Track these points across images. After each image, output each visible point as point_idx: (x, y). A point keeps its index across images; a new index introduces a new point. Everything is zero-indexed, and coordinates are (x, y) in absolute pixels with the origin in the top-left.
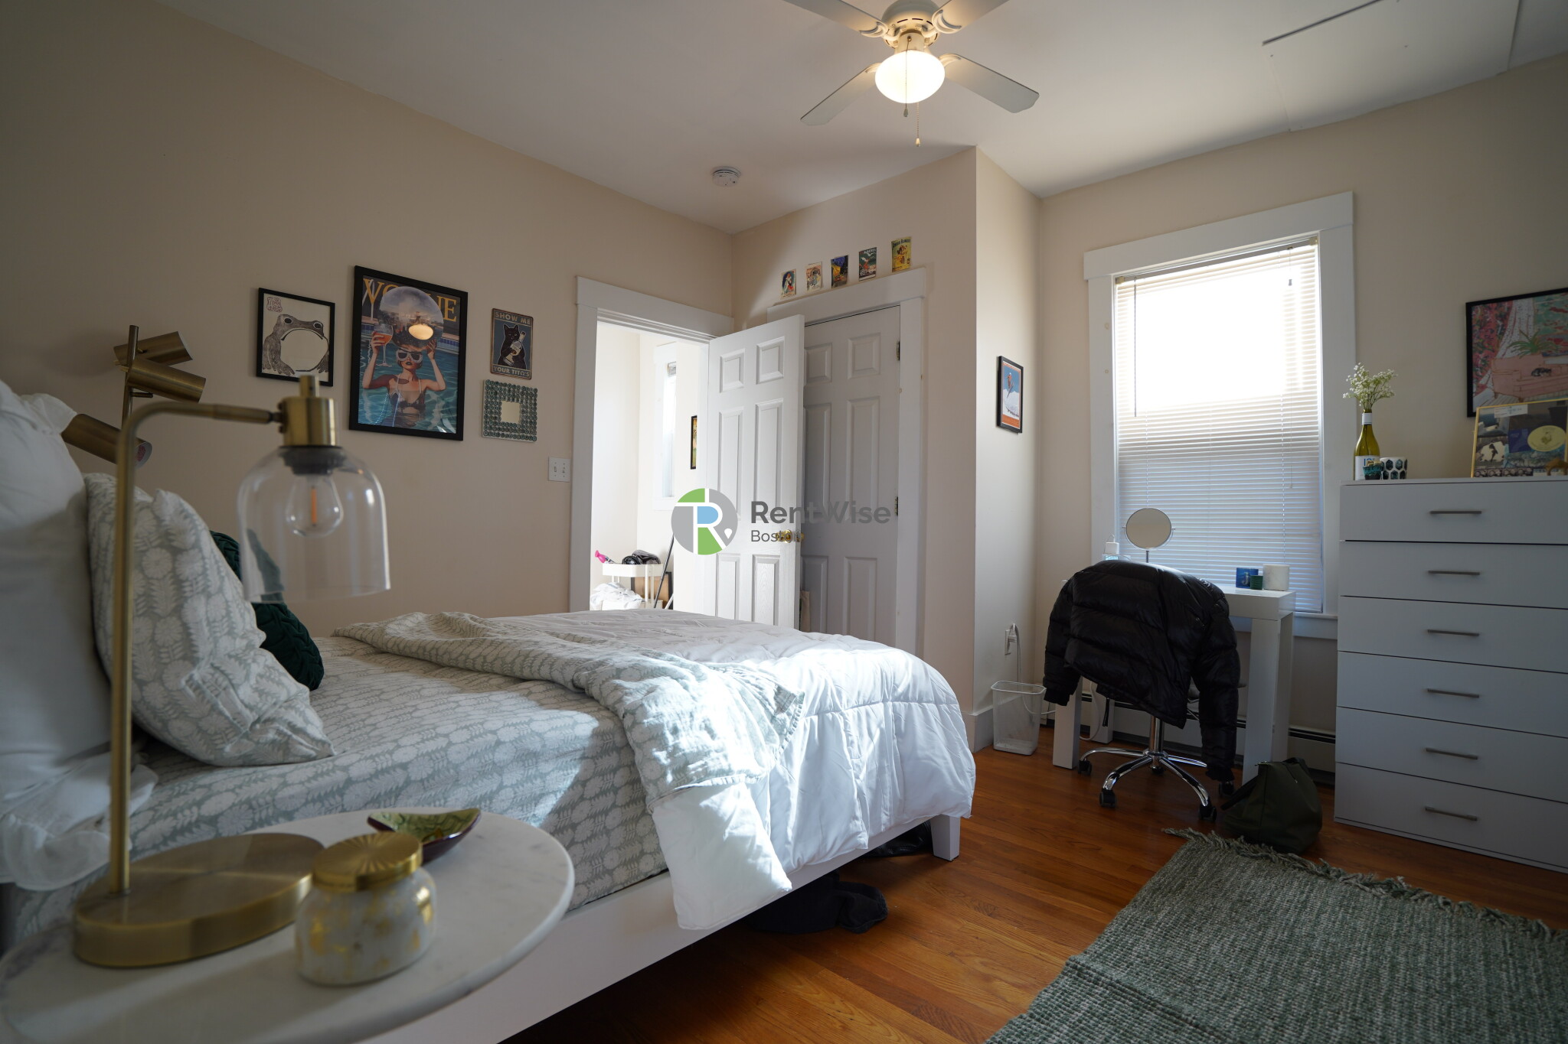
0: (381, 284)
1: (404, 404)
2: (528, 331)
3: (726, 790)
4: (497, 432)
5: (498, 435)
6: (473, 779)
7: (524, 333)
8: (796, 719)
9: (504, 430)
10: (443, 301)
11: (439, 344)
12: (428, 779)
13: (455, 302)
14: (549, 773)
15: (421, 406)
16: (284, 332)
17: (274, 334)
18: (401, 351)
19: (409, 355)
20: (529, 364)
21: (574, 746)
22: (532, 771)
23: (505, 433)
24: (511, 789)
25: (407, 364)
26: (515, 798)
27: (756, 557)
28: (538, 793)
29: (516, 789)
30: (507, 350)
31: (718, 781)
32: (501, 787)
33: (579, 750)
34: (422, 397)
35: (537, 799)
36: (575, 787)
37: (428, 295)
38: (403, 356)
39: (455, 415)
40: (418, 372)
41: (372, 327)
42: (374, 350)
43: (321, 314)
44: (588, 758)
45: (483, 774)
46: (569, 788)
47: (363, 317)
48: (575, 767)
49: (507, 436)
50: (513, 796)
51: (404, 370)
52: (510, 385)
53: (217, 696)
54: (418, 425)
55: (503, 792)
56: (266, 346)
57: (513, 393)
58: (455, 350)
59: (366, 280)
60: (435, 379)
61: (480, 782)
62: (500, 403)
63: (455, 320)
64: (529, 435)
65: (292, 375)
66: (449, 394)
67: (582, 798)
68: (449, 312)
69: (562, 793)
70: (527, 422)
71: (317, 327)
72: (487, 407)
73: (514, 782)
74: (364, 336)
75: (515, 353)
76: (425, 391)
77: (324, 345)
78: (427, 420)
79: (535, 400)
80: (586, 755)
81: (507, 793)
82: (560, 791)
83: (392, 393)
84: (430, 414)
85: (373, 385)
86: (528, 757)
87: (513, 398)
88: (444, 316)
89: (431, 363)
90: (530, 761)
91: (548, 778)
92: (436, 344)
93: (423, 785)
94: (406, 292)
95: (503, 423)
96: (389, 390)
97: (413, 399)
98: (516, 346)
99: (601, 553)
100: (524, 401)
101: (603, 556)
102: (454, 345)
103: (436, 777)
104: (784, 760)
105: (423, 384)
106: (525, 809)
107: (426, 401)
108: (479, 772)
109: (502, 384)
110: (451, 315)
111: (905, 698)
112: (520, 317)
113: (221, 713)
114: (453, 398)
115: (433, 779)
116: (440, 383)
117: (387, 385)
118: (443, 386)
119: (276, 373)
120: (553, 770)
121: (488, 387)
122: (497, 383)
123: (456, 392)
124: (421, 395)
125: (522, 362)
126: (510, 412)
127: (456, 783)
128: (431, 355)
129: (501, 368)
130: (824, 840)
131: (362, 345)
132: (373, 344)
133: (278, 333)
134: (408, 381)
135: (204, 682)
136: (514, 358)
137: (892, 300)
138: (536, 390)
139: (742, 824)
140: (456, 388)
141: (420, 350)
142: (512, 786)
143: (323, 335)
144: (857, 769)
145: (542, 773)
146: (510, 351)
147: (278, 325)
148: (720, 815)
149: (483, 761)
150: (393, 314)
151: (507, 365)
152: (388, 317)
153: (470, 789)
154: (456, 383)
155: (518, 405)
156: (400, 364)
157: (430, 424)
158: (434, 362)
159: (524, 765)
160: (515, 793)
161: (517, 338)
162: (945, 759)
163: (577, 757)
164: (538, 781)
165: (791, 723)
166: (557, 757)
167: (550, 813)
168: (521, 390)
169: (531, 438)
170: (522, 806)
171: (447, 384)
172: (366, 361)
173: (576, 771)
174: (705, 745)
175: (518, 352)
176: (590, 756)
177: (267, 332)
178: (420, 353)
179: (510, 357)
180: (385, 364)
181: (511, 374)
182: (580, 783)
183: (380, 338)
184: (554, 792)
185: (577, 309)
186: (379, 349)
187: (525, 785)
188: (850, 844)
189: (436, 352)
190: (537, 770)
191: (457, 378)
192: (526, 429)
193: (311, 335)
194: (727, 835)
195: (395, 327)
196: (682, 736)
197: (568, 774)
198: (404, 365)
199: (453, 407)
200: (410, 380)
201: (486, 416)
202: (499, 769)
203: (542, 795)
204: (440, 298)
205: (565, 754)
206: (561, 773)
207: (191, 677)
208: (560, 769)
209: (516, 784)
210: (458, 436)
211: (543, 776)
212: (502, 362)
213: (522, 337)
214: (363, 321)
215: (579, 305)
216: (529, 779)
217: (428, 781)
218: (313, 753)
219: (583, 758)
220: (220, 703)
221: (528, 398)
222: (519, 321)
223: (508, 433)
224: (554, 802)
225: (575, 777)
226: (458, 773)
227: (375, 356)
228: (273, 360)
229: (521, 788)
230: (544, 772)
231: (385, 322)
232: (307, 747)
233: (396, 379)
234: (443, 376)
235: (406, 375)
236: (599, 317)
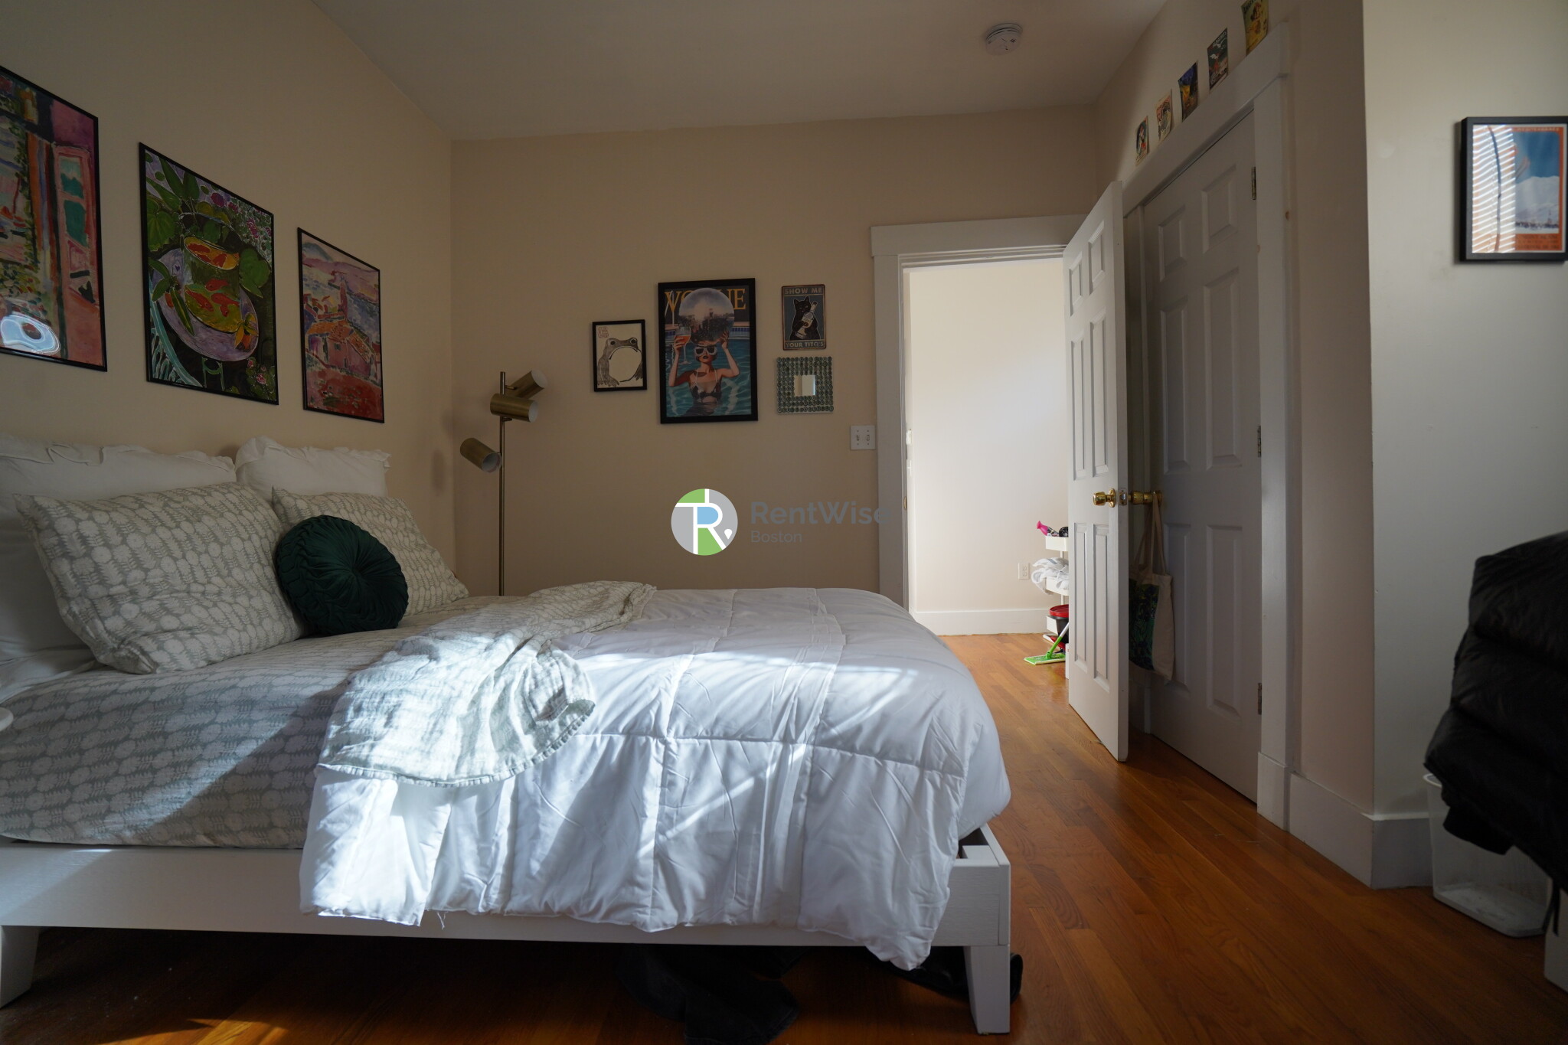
0: (679, 293)
1: (704, 395)
2: (820, 301)
4: (791, 407)
5: (793, 410)
6: (195, 711)
7: (815, 303)
8: (570, 733)
9: (798, 404)
10: (733, 293)
11: (731, 333)
12: (159, 702)
13: (744, 290)
14: (257, 721)
15: (719, 394)
16: (610, 352)
17: (604, 356)
18: (698, 348)
19: (705, 349)
20: (822, 333)
21: (289, 702)
22: (244, 716)
23: (800, 407)
24: (219, 726)
25: (704, 358)
26: (220, 734)
28: (242, 735)
29: (224, 727)
30: (798, 324)
31: (349, 769)
32: (212, 722)
33: (293, 708)
34: (718, 386)
35: (240, 740)
36: (277, 740)
37: (719, 291)
38: (699, 351)
39: (750, 397)
40: (714, 364)
41: (673, 333)
42: (677, 352)
43: (635, 331)
44: (299, 716)
45: (203, 708)
46: (271, 739)
47: (666, 325)
48: (284, 722)
49: (802, 410)
50: (219, 732)
51: (703, 365)
52: (802, 358)
54: (717, 412)
55: (212, 726)
56: (600, 366)
57: (805, 367)
58: (746, 335)
59: (667, 293)
60: (728, 367)
61: (199, 714)
62: (793, 378)
63: (744, 308)
64: (825, 406)
65: (618, 386)
66: (742, 378)
67: (282, 751)
68: (739, 301)
69: (264, 741)
70: (822, 393)
71: (632, 343)
72: (779, 385)
73: (225, 721)
74: (668, 342)
75: (807, 325)
76: (721, 379)
77: (639, 355)
78: (724, 405)
79: (830, 369)
80: (298, 714)
81: (215, 729)
82: (262, 738)
83: (693, 386)
84: (726, 399)
85: (679, 381)
86: (247, 704)
87: (806, 371)
88: (734, 307)
89: (724, 353)
90: (246, 707)
91: (255, 725)
92: (728, 334)
93: (154, 706)
94: (700, 294)
95: (797, 397)
96: (690, 384)
97: (711, 389)
98: (808, 319)
99: (1043, 524)
100: (818, 371)
101: (1045, 527)
102: (745, 331)
103: (166, 703)
105: (717, 374)
106: (227, 746)
107: (722, 389)
108: (201, 706)
109: (793, 359)
110: (740, 304)
112: (809, 287)
114: (747, 381)
115: (163, 703)
116: (734, 369)
117: (688, 380)
118: (736, 372)
119: (607, 386)
120: (262, 720)
121: (779, 364)
122: (788, 359)
123: (749, 376)
124: (717, 384)
125: (816, 333)
126: (808, 385)
127: (180, 710)
128: (724, 345)
129: (793, 343)
130: (591, 894)
131: (667, 350)
132: (675, 347)
133: (607, 354)
134: (706, 374)
136: (807, 330)
138: (830, 358)
140: (750, 371)
141: (714, 343)
142: (222, 724)
143: (637, 348)
144: (667, 822)
145: (251, 720)
146: (802, 324)
147: (606, 348)
149: (208, 698)
150: (690, 316)
151: (799, 339)
152: (686, 320)
153: (188, 717)
154: (749, 367)
155: (813, 376)
156: (698, 359)
157: (726, 408)
158: (727, 352)
159: (239, 709)
160: (222, 730)
161: (808, 310)
163: (289, 714)
164: (245, 726)
165: (561, 735)
166: (271, 709)
167: (249, 756)
168: (814, 361)
169: (827, 409)
170: (226, 742)
171: (740, 369)
172: (671, 363)
173: (282, 726)
175: (810, 324)
176: (302, 715)
177: (599, 356)
178: (715, 345)
179: (802, 331)
180: (685, 362)
181: (804, 347)
182: (282, 736)
183: (681, 340)
184: (257, 739)
185: (873, 261)
186: (680, 350)
187: (233, 726)
188: (623, 914)
189: (728, 341)
190: (249, 716)
191: (749, 362)
192: (823, 401)
193: (629, 350)
195: (692, 328)
197: (274, 726)
198: (701, 359)
199: (748, 390)
200: (708, 372)
201: (779, 394)
202: (217, 707)
203: (244, 738)
204: (730, 291)
205: (278, 708)
206: (269, 723)
208: (270, 720)
209: (226, 723)
210: (753, 417)
211: (251, 722)
212: (794, 337)
213: (813, 307)
214: (666, 329)
215: (876, 259)
216: (238, 722)
217: (158, 704)
218: (149, 670)
219: (294, 715)
221: (823, 368)
222: (809, 292)
223: (803, 407)
224: (255, 747)
225: (280, 731)
226: (183, 703)
227: (677, 356)
228: (605, 376)
229: (228, 727)
230: (254, 719)
231: (684, 326)
232: (147, 665)
233: (695, 373)
234: (736, 362)
235: (704, 368)
236: (904, 264)
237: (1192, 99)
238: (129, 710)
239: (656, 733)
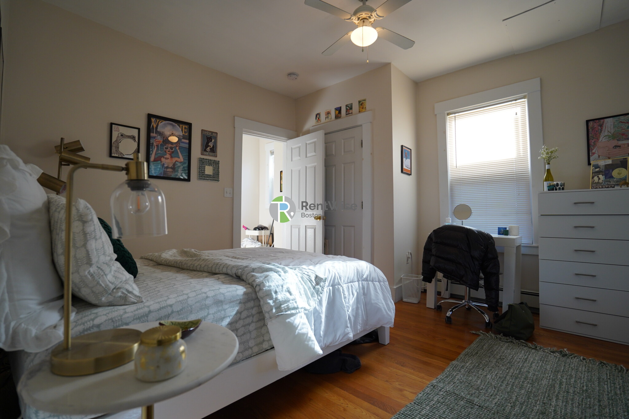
0: (158, 120)
1: (167, 167)
2: (216, 138)
3: (296, 315)
4: (204, 178)
5: (204, 179)
6: (198, 311)
7: (214, 139)
8: (323, 288)
9: (206, 177)
10: (182, 127)
11: (181, 143)
12: (180, 311)
13: (187, 127)
14: (227, 309)
15: (174, 168)
16: (120, 140)
17: (116, 141)
18: (166, 147)
19: (169, 148)
20: (216, 151)
21: (236, 298)
22: (220, 308)
23: (207, 178)
24: (212, 315)
25: (168, 151)
26: (214, 318)
27: (307, 226)
28: (223, 316)
29: (214, 315)
30: (207, 146)
31: (293, 311)
32: (208, 314)
33: (239, 300)
34: (174, 165)
35: (222, 319)
36: (237, 315)
37: (176, 125)
38: (167, 148)
39: (187, 172)
40: (173, 155)
41: (154, 137)
42: (155, 146)
43: (135, 133)
44: (242, 303)
45: (201, 309)
46: (235, 315)
47: (151, 133)
48: (237, 307)
49: (208, 180)
50: (213, 318)
51: (167, 154)
52: (209, 159)
53: (99, 278)
54: (173, 176)
55: (209, 316)
56: (113, 145)
57: (210, 163)
58: (187, 146)
59: (152, 119)
60: (179, 158)
61: (200, 312)
62: (205, 167)
63: (187, 134)
64: (216, 179)
65: (123, 157)
66: (184, 163)
67: (240, 319)
68: (185, 131)
69: (232, 317)
70: (215, 174)
71: (133, 138)
72: (200, 168)
73: (214, 312)
74: (151, 141)
75: (211, 147)
76: (175, 162)
77: (136, 145)
78: (176, 173)
79: (219, 165)
80: (241, 302)
81: (211, 317)
82: (231, 316)
83: (162, 163)
84: (177, 171)
85: (155, 160)
86: (219, 302)
87: (210, 164)
88: (182, 133)
89: (177, 151)
90: (220, 304)
91: (226, 311)
92: (180, 143)
93: (178, 313)
94: (168, 123)
95: (206, 174)
96: (161, 162)
97: (171, 166)
98: (211, 144)
99: (245, 226)
100: (214, 166)
101: (246, 227)
102: (187, 144)
103: (183, 310)
104: (319, 304)
105: (174, 160)
106: (218, 323)
107: (176, 166)
108: (200, 308)
109: (205, 159)
110: (185, 132)
111: (366, 280)
112: (212, 132)
113: (101, 285)
114: (186, 165)
115: (182, 311)
116: (181, 159)
117: (160, 160)
118: (182, 160)
119: (117, 156)
120: (228, 308)
121: (200, 160)
122: (204, 159)
123: (187, 162)
124: (174, 164)
125: (213, 150)
126: (209, 170)
127: (191, 312)
128: (177, 148)
129: (205, 153)
130: (335, 336)
131: (151, 144)
132: (155, 144)
133: (118, 140)
134: (169, 158)
135: (94, 273)
136: (210, 149)
137: (359, 123)
138: (219, 161)
139: (303, 328)
140: (187, 161)
141: (173, 146)
142: (213, 314)
143: (135, 140)
144: (348, 308)
145: (224, 309)
146: (209, 146)
147: (118, 137)
148: (294, 325)
149: (201, 304)
150: (163, 132)
151: (207, 151)
152: (161, 133)
153: (196, 315)
154: (187, 159)
155: (212, 167)
156: (165, 151)
157: (177, 175)
158: (179, 151)
159: (217, 306)
160: (214, 316)
161: (211, 141)
162: (383, 304)
163: (238, 303)
164: (223, 312)
165: (321, 290)
166: (230, 302)
167: (227, 325)
168: (213, 162)
169: (217, 180)
170: (217, 321)
171: (184, 159)
172: (152, 151)
173: (237, 308)
174: (288, 298)
175: (212, 147)
176: (243, 302)
177: (114, 139)
178: (173, 147)
179: (208, 148)
180: (160, 152)
181: (209, 155)
182: (239, 313)
183: (158, 142)
184: (229, 316)
185: (235, 129)
186: (157, 146)
187: (218, 313)
188: (346, 337)
189: (179, 146)
190: (222, 308)
191: (188, 157)
192: (215, 177)
193: (131, 141)
194: (297, 333)
195: (163, 137)
196: (279, 294)
197: (234, 309)
198: (167, 152)
199: (186, 168)
200: (170, 158)
201: (199, 172)
202: (207, 307)
203: (224, 318)
204: (181, 126)
205: (233, 301)
206: (232, 309)
207: (89, 271)
208: (231, 307)
209: (214, 313)
210: (188, 180)
211: (225, 310)
212: (205, 150)
213: (213, 140)
214: (151, 135)
215: (236, 128)
216: (219, 311)
217: (180, 312)
218: (136, 301)
219: (240, 303)
220: (100, 281)
221: (216, 164)
222: (212, 134)
223: (208, 178)
224: (229, 320)
225: (237, 310)
226: (192, 309)
227: (156, 148)
228: (116, 151)
229: (216, 314)
230: (225, 308)
231: (159, 135)
232: (133, 299)
233: (164, 157)
234: (182, 156)
235: (168, 156)
236: (243, 132)
237: (339, 115)
238: (166, 318)
239: (339, 284)
